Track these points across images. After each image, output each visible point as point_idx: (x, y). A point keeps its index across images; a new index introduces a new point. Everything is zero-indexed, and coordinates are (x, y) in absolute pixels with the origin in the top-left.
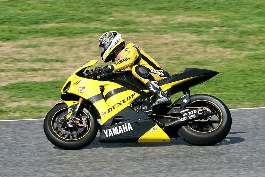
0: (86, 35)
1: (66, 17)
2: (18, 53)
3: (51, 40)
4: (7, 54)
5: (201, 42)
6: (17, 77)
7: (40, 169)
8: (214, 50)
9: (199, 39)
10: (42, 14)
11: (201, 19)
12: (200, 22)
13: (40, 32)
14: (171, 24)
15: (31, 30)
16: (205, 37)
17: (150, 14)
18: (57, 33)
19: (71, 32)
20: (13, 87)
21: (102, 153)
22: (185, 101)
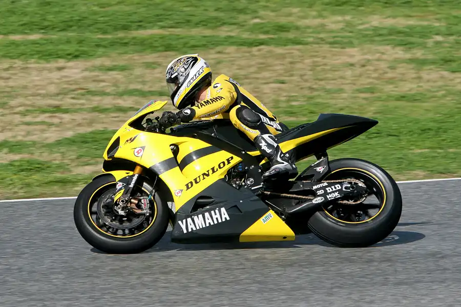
0: (212, 49)
1: (177, 17)
2: (94, 81)
3: (150, 57)
4: (73, 83)
5: (411, 61)
6: (91, 123)
7: (130, 282)
8: (434, 75)
9: (408, 56)
10: (136, 13)
11: (411, 22)
12: (411, 28)
13: (133, 43)
14: (361, 30)
15: (116, 41)
16: (419, 53)
17: (325, 13)
18: (162, 46)
19: (186, 43)
20: (83, 140)
21: (239, 255)
22: (320, 169)
